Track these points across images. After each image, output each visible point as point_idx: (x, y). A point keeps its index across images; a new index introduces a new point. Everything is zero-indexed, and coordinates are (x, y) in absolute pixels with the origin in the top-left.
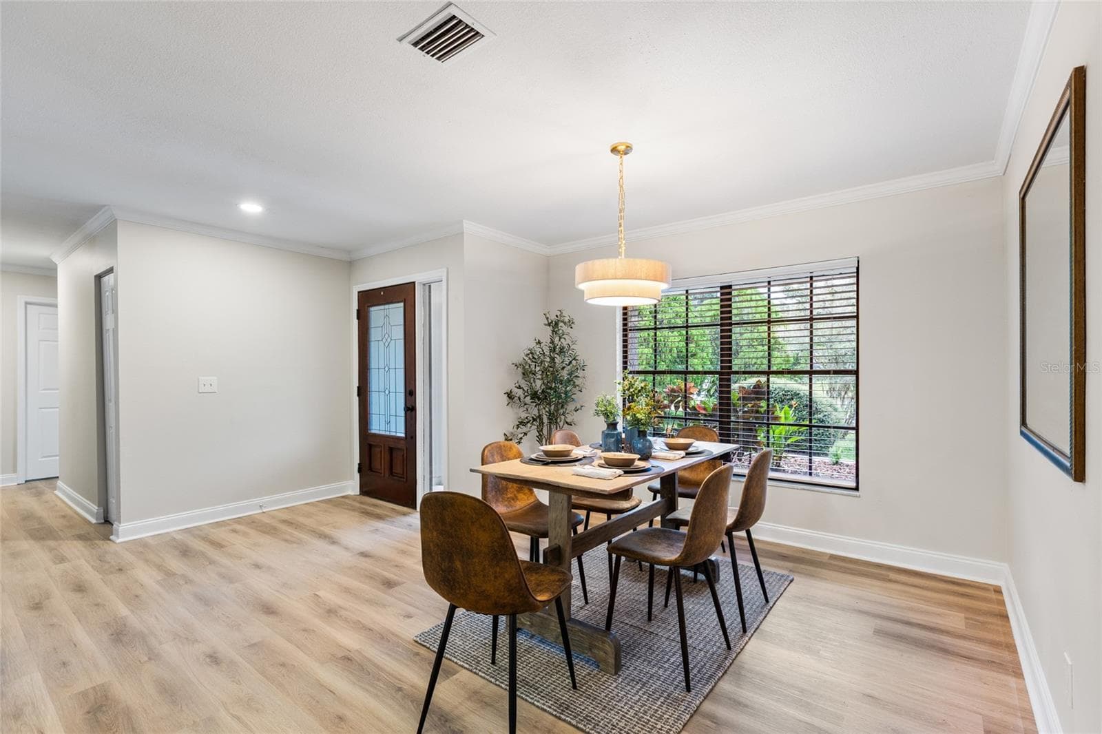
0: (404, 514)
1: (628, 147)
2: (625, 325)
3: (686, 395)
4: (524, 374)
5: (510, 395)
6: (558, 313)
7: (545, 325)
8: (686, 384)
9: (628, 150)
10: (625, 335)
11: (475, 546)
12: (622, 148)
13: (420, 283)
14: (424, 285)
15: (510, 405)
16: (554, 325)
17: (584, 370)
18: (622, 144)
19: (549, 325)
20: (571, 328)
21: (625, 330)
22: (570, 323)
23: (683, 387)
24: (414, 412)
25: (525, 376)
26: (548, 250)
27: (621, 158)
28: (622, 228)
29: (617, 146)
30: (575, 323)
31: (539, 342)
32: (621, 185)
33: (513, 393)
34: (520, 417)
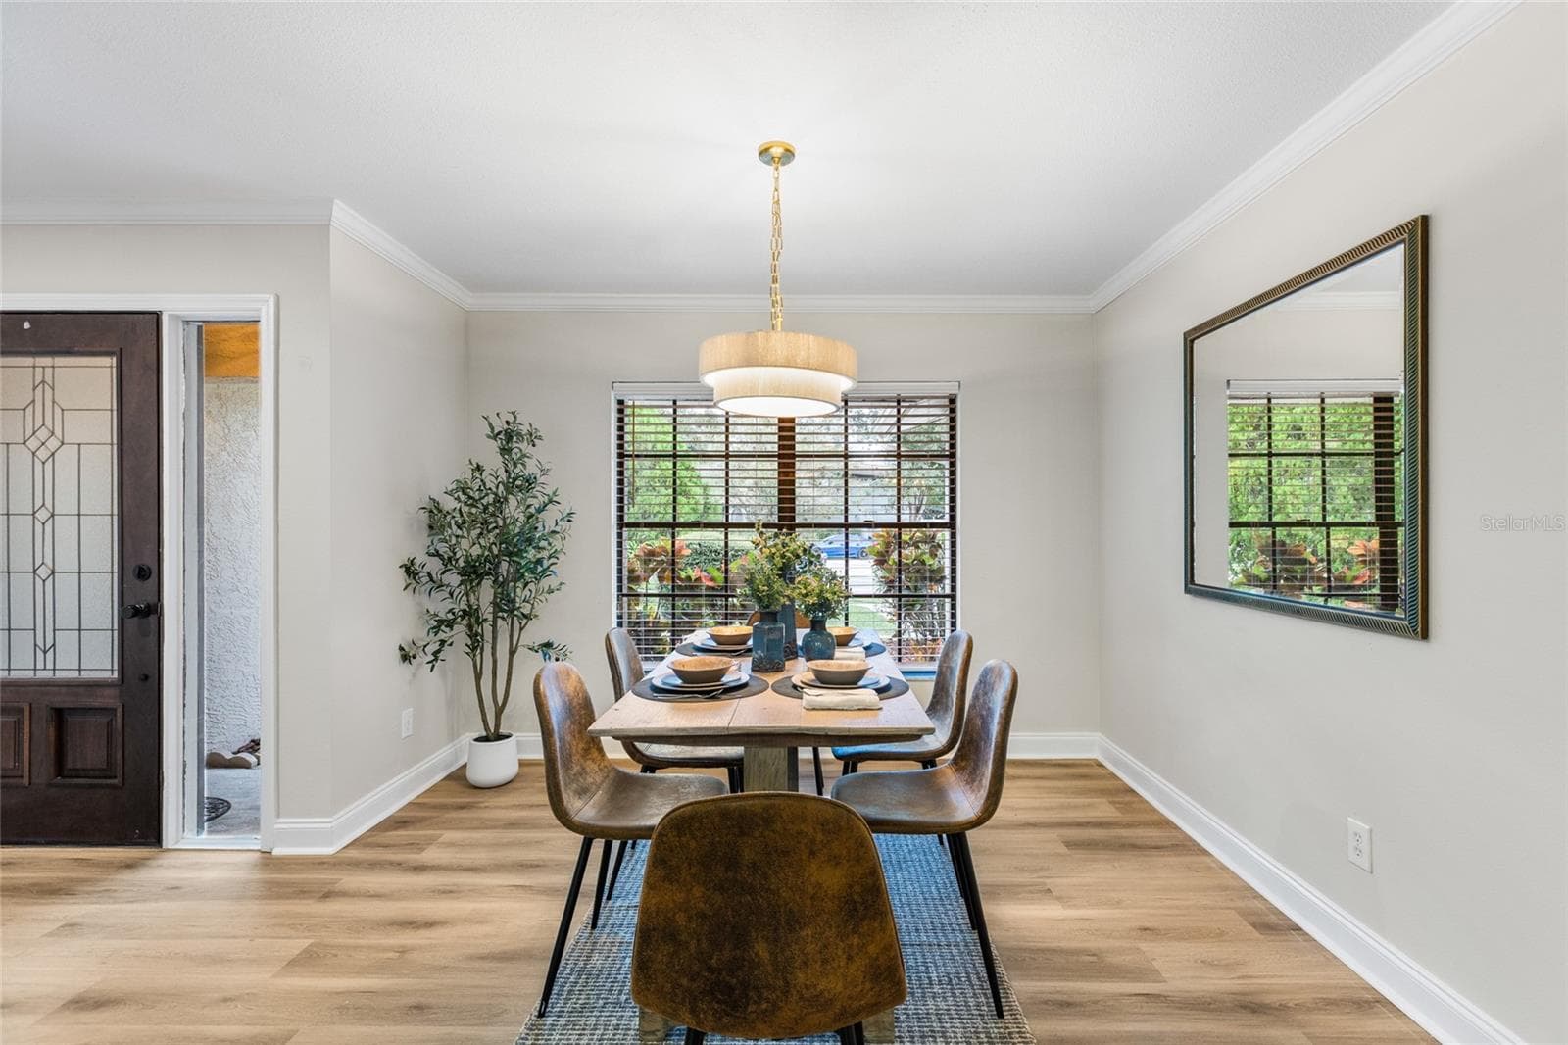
0: (130, 865)
1: (787, 150)
2: (621, 447)
3: (673, 560)
4: (431, 527)
5: (409, 570)
6: (511, 419)
7: (489, 437)
8: (673, 543)
9: (789, 155)
10: (621, 464)
11: (809, 902)
12: (777, 151)
13: (178, 317)
14: (187, 322)
15: (410, 588)
16: (508, 438)
17: (569, 521)
18: (778, 144)
19: (495, 437)
20: (534, 445)
21: (621, 455)
22: (533, 438)
23: (669, 547)
24: (152, 618)
25: (434, 532)
26: (470, 300)
27: (777, 169)
28: (778, 286)
29: (771, 147)
30: (540, 438)
31: (479, 468)
32: (777, 214)
33: (417, 566)
34: (428, 611)
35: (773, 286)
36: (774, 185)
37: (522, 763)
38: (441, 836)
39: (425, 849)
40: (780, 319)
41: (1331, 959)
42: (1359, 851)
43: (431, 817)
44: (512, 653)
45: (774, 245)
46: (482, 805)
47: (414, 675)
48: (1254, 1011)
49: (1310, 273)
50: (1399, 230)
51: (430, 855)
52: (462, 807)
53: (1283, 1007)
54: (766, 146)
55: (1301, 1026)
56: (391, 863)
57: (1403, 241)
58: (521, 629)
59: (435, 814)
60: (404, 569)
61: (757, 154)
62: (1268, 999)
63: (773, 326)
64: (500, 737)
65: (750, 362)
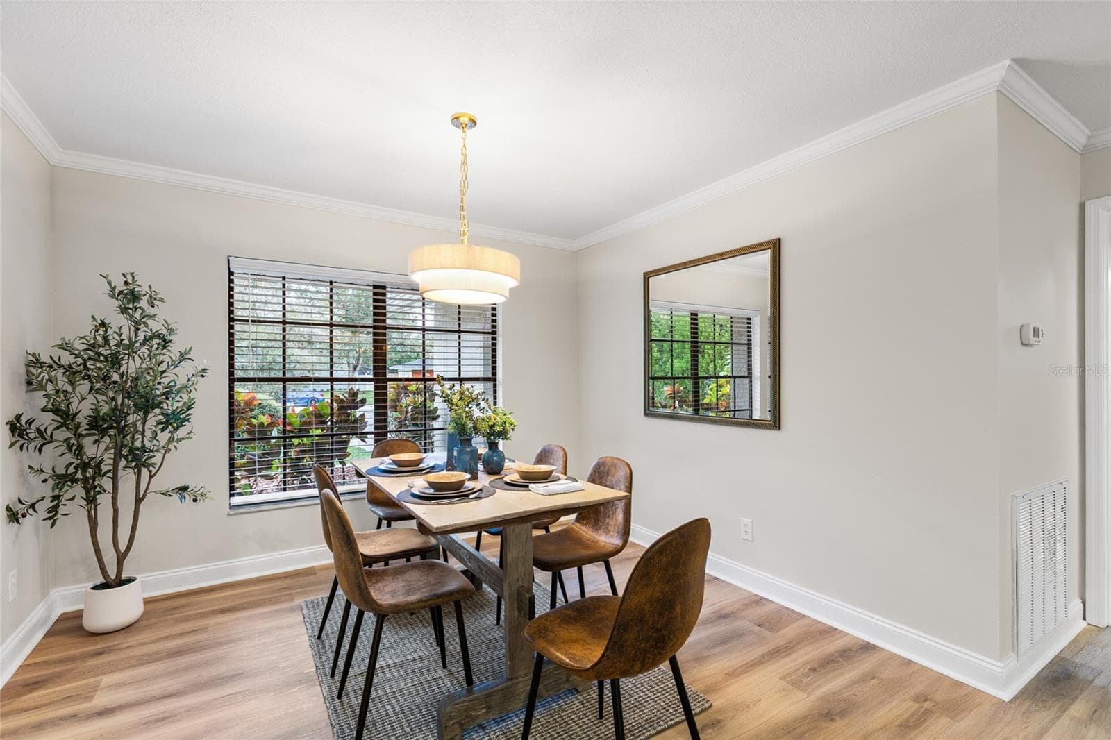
1: (472, 120)
2: (231, 312)
4: (29, 383)
5: (16, 427)
6: (130, 280)
7: (109, 296)
9: (472, 123)
10: (232, 327)
12: (464, 120)
15: (18, 445)
16: (130, 297)
18: (465, 115)
19: (113, 296)
21: (231, 319)
22: (153, 299)
25: (31, 387)
26: (59, 156)
27: (464, 132)
28: (465, 213)
29: (460, 117)
30: (161, 300)
31: (103, 324)
32: (464, 163)
33: (23, 422)
34: (30, 467)
35: (462, 213)
36: (462, 143)
37: (147, 602)
38: (100, 682)
39: (93, 697)
40: (466, 237)
41: (736, 588)
42: (746, 532)
43: (68, 671)
44: (139, 500)
45: (462, 184)
46: (121, 646)
47: (17, 535)
48: (725, 618)
49: (722, 254)
50: (768, 243)
51: (101, 700)
52: (99, 653)
53: (733, 613)
54: (457, 116)
55: (744, 618)
56: (62, 719)
57: (770, 248)
58: (151, 477)
59: (69, 667)
60: (9, 426)
61: (450, 119)
62: (726, 611)
63: (462, 240)
64: (120, 582)
65: (469, 267)
